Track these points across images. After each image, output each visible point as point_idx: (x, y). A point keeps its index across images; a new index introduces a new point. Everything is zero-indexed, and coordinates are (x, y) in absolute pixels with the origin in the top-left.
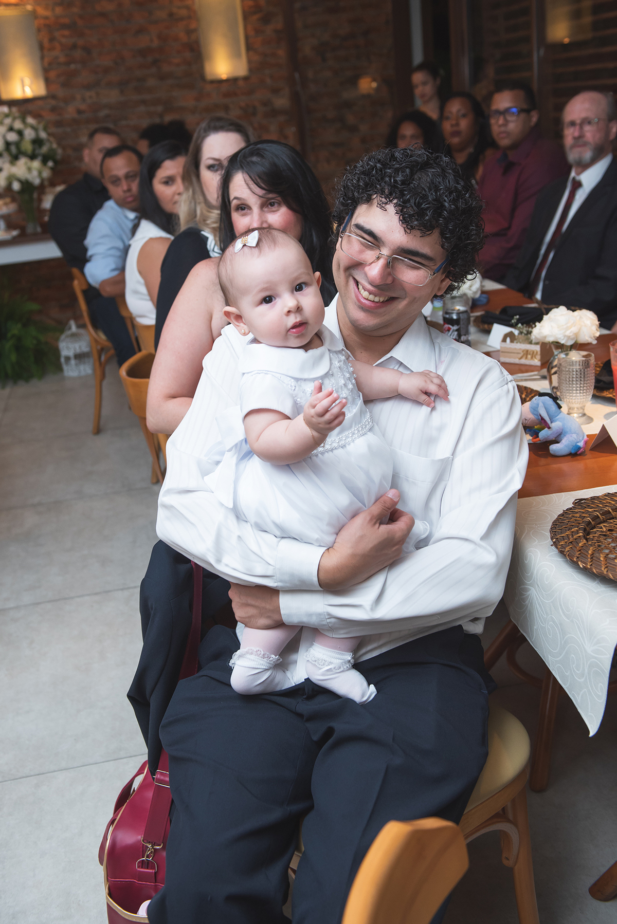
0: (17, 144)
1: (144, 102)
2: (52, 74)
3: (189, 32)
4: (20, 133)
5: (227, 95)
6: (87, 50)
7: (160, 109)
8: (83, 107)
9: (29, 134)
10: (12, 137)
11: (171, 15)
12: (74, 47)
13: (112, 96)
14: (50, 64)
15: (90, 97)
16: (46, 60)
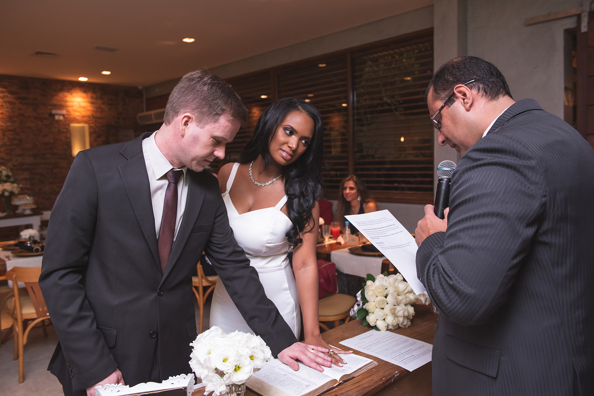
3: (66, 138)
8: (16, 163)
9: (5, 172)
12: (14, 139)
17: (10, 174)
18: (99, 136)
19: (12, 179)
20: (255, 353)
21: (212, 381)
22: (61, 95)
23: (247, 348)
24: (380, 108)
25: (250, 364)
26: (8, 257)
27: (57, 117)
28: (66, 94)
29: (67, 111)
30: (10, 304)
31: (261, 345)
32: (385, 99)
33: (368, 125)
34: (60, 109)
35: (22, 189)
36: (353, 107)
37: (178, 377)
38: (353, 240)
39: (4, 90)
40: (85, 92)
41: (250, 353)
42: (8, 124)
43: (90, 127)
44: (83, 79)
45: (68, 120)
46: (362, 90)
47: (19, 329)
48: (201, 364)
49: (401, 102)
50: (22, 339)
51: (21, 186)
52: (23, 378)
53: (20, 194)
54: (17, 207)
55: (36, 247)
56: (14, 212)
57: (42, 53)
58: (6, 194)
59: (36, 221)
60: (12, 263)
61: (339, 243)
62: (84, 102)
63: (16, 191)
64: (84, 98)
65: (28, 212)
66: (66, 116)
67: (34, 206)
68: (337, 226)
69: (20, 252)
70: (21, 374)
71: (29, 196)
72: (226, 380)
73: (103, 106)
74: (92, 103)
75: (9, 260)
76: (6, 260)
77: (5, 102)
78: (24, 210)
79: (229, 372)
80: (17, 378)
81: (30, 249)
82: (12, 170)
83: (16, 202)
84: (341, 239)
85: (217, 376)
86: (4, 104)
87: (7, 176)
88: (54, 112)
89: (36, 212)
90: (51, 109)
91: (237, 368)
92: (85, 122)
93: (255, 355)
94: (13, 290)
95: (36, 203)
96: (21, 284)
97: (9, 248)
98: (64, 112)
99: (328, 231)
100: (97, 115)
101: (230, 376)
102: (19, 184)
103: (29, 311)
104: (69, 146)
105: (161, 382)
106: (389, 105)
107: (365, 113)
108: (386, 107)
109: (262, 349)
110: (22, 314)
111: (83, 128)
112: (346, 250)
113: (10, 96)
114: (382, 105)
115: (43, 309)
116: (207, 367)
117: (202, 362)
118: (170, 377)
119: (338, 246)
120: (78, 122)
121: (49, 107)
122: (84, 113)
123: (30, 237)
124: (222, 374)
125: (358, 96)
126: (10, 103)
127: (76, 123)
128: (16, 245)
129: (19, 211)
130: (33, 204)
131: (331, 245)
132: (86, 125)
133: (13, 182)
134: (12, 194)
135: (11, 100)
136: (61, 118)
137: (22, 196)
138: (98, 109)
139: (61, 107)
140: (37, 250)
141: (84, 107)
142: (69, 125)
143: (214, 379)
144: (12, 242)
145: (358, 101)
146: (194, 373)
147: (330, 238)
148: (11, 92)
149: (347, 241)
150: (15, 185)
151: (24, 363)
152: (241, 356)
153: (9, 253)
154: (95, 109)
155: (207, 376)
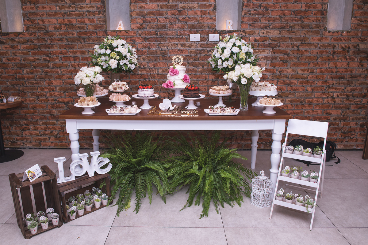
1: (291, 39)
3: (323, 4)
5: (336, 40)
6: (266, 8)
7: (298, 43)
10: (235, 50)
13: (275, 34)
15: (263, 33)
16: (244, 12)
58: (244, 81)
63: (257, 77)
78: (265, 106)
102: (262, 67)
129: (257, 107)
133: (254, 64)
137: (264, 84)
150: (256, 68)
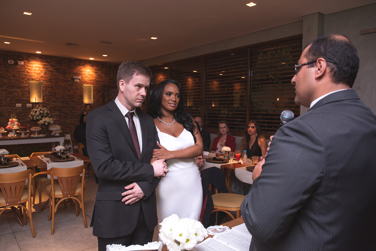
0: (43, 114)
1: (68, 107)
2: (45, 98)
3: (80, 92)
4: (44, 111)
6: (55, 93)
7: (71, 109)
8: (52, 106)
9: (46, 111)
10: (42, 112)
11: (77, 88)
12: (52, 92)
13: (60, 104)
14: (45, 95)
15: (54, 104)
16: (44, 94)
17: (49, 112)
18: (98, 92)
19: (49, 115)
20: (198, 232)
21: (173, 247)
22: (79, 67)
23: (193, 228)
24: (267, 82)
25: (195, 238)
26: (48, 161)
27: (76, 80)
28: (82, 67)
29: (82, 77)
30: (49, 188)
31: (202, 228)
32: (270, 76)
33: (259, 91)
34: (78, 76)
35: (54, 121)
36: (251, 80)
37: (153, 243)
38: (249, 162)
39: (48, 64)
40: (92, 66)
41: (195, 232)
42: (49, 83)
43: (94, 87)
44: (91, 59)
45: (82, 82)
46: (256, 70)
47: (52, 203)
48: (166, 236)
49: (280, 78)
50: (54, 210)
51: (54, 119)
52: (53, 232)
53: (53, 124)
54: (51, 131)
55: (64, 156)
56: (49, 134)
57: (70, 44)
58: (46, 124)
59: (61, 140)
60: (51, 165)
61: (240, 163)
62: (91, 72)
63: (52, 122)
64: (91, 69)
65: (57, 135)
66: (81, 80)
67: (61, 131)
68: (239, 153)
69: (54, 159)
70: (53, 230)
71: (59, 125)
72: (181, 247)
73: (102, 75)
74: (96, 73)
75: (49, 163)
76: (47, 163)
77: (48, 71)
78: (56, 133)
79: (183, 243)
80: (50, 231)
81: (60, 158)
82: (49, 110)
83: (51, 128)
84: (241, 161)
85: (176, 244)
86: (47, 72)
87: (47, 113)
88: (74, 77)
89: (62, 135)
90: (73, 76)
91: (188, 240)
92: (92, 84)
93: (198, 233)
94: (50, 180)
95: (62, 129)
96: (55, 178)
97: (48, 156)
98: (80, 77)
99: (233, 155)
100: (98, 80)
101: (183, 245)
102: (53, 119)
103: (59, 194)
104: (82, 98)
105: (143, 245)
106: (273, 80)
107: (258, 84)
108: (271, 81)
109: (202, 230)
110: (55, 195)
111: (90, 87)
112: (245, 168)
113: (51, 67)
114: (268, 80)
115: (67, 193)
116: (170, 239)
117: (167, 235)
118: (149, 243)
119: (240, 165)
120: (88, 84)
121: (72, 75)
122: (91, 79)
123: (60, 150)
124: (178, 243)
125: (254, 73)
126: (51, 71)
127: (86, 84)
128: (52, 154)
129: (53, 134)
130: (60, 130)
131: (234, 164)
132: (92, 85)
133: (50, 117)
134: (49, 123)
135: (51, 70)
136: (78, 81)
137: (55, 125)
138: (99, 76)
139: (78, 74)
140: (64, 158)
141: (91, 75)
142: (82, 85)
143: (174, 246)
144: (50, 152)
145: (253, 77)
146: (162, 241)
147: (234, 160)
148: (51, 66)
149: (245, 162)
150: (51, 119)
151: (55, 223)
152: (190, 233)
153: (48, 159)
154: (97, 76)
155: (170, 244)
